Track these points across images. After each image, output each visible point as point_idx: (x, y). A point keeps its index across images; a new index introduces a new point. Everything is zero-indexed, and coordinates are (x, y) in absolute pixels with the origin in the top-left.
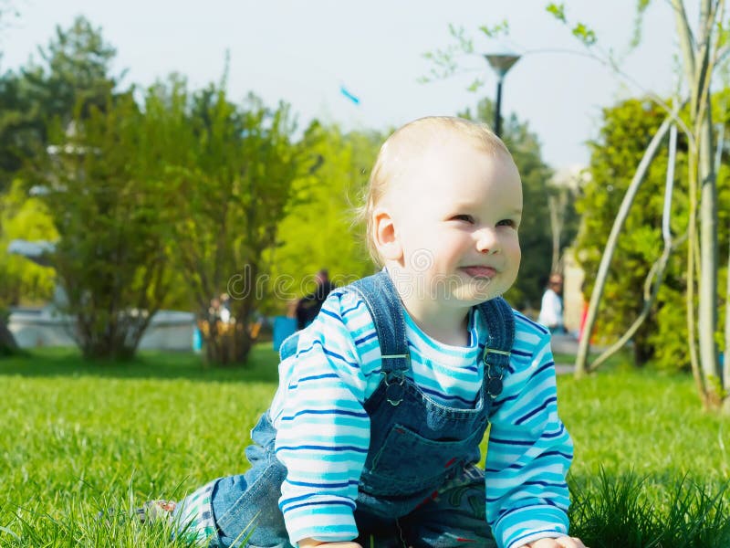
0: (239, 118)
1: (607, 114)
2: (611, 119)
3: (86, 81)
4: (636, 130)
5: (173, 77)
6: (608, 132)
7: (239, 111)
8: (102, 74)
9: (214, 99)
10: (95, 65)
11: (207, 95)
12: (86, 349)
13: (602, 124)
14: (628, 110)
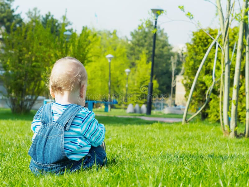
0: (59, 25)
1: (194, 34)
2: (195, 36)
3: (3, 10)
4: (204, 40)
5: (35, 9)
6: (194, 40)
7: (59, 22)
8: (9, 8)
9: (50, 18)
10: (7, 4)
11: (47, 16)
12: (13, 110)
13: (192, 37)
14: (201, 33)
